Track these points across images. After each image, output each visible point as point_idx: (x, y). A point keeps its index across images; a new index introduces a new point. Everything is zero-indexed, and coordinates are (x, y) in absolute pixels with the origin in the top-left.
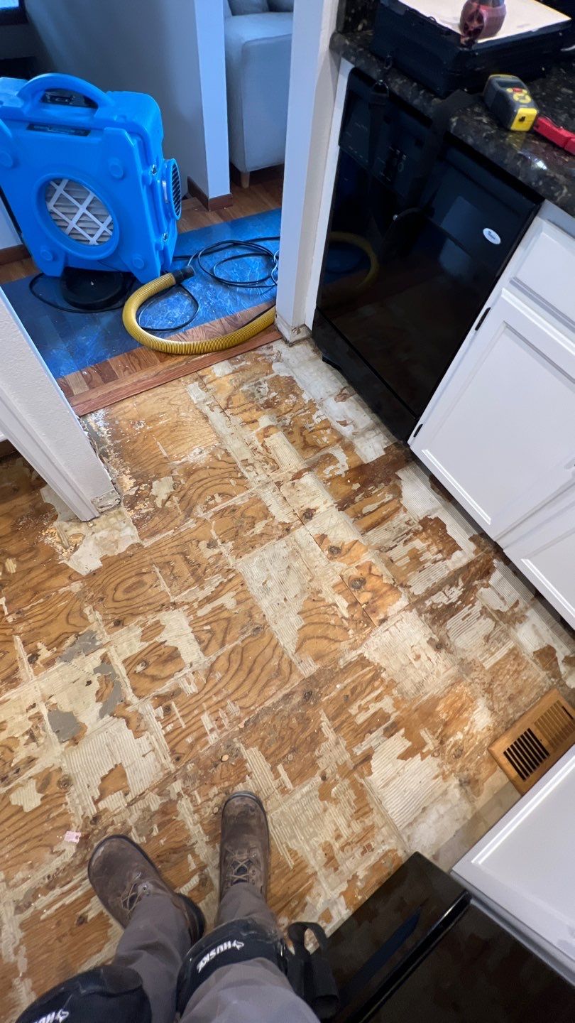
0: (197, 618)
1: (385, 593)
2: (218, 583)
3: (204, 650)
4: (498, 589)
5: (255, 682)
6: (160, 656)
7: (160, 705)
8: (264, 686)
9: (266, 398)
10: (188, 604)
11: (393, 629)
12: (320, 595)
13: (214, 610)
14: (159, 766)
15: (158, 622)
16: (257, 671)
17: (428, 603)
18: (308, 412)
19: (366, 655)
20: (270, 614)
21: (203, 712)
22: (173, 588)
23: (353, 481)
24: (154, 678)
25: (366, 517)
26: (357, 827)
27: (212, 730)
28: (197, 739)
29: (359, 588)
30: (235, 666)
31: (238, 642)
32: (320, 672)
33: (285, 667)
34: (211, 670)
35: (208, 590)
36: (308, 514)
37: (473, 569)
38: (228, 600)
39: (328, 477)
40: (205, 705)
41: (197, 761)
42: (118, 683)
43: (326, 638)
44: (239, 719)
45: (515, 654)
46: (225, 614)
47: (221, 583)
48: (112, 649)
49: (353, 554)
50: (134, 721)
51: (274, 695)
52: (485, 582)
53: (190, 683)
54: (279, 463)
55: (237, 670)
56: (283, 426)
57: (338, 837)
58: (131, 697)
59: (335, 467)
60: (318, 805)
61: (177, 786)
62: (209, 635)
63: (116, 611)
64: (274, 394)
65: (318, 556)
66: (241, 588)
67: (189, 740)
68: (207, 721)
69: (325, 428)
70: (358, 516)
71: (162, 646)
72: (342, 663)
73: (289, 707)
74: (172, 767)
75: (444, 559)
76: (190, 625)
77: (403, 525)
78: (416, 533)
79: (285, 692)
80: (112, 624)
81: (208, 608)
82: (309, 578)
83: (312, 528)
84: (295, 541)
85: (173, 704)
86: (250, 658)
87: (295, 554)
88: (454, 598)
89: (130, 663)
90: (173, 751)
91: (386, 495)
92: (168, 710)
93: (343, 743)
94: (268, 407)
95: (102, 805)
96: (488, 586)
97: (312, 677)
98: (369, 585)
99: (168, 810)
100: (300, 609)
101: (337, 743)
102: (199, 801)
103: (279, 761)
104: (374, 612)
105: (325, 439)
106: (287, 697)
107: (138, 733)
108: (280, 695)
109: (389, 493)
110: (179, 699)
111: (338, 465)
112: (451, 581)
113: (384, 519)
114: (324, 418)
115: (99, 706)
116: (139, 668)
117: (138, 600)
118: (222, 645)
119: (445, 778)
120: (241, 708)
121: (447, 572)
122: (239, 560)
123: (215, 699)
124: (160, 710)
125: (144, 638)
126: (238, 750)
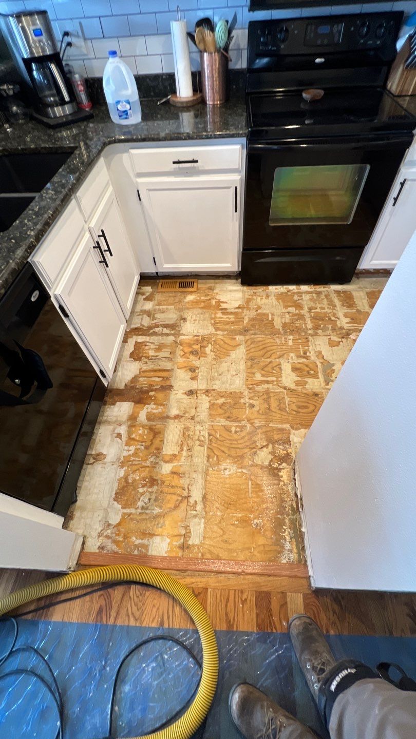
0: (277, 377)
1: (186, 344)
2: (259, 387)
3: (280, 364)
4: (140, 322)
5: (265, 344)
6: (301, 372)
7: (307, 356)
8: (261, 341)
9: (150, 490)
10: (278, 386)
11: (196, 332)
12: (215, 357)
13: (267, 377)
14: (315, 340)
15: (296, 385)
16: (261, 347)
17: (173, 332)
18: (132, 459)
19: (214, 330)
20: (243, 362)
21: (291, 346)
22: (282, 396)
23: (151, 397)
24: (307, 366)
25: (163, 376)
26: (254, 297)
27: (290, 339)
28: (297, 340)
29: (196, 351)
30: (270, 353)
31: (263, 359)
32: (237, 335)
33: (249, 342)
34: (280, 357)
35: (266, 386)
36: (191, 393)
37: (140, 333)
38: (258, 377)
39: (162, 407)
40: (289, 347)
41: (299, 334)
42: (323, 372)
43: (225, 343)
44: (277, 337)
45: (159, 304)
46: (263, 372)
47: (257, 386)
48: (322, 386)
49: (185, 365)
50: (320, 356)
51: (259, 337)
52: (141, 327)
53: (292, 357)
54: (182, 431)
55: (269, 351)
56: (157, 457)
57: (262, 299)
58: (319, 365)
59: (152, 411)
60: (263, 306)
61: (310, 332)
62: (274, 368)
63: (315, 400)
64: (141, 490)
65: (202, 373)
66: (249, 379)
67: (300, 341)
68: (291, 343)
69: (133, 439)
70: (166, 379)
71: (298, 375)
72: (226, 333)
73: (256, 331)
74: (310, 337)
75: (148, 342)
76: (282, 377)
77: (149, 363)
78: (147, 357)
79: (255, 336)
80: (319, 396)
81: (269, 379)
82: (214, 366)
83: (194, 385)
84: (208, 384)
85: (302, 354)
86: (261, 353)
87: (213, 379)
88: (161, 329)
89: (315, 376)
90: (308, 341)
91: (142, 380)
92: (305, 353)
93: (244, 314)
94: (155, 480)
95: (340, 340)
96: (141, 325)
97: (240, 335)
98: (190, 350)
99: (316, 328)
100: (228, 357)
101: (246, 315)
102: (303, 325)
103: (269, 321)
104: (197, 340)
105: (141, 432)
106: (255, 334)
107: (320, 352)
108: (257, 336)
109: (139, 381)
110: (299, 354)
111: (149, 410)
112: (155, 334)
113: (155, 371)
114: (126, 448)
115: (334, 368)
116: (312, 372)
117: (303, 400)
118: (271, 362)
119: (217, 294)
120: (275, 340)
121: (152, 337)
122: (242, 391)
123: (284, 347)
124: (308, 354)
125: (306, 383)
126: (283, 330)
